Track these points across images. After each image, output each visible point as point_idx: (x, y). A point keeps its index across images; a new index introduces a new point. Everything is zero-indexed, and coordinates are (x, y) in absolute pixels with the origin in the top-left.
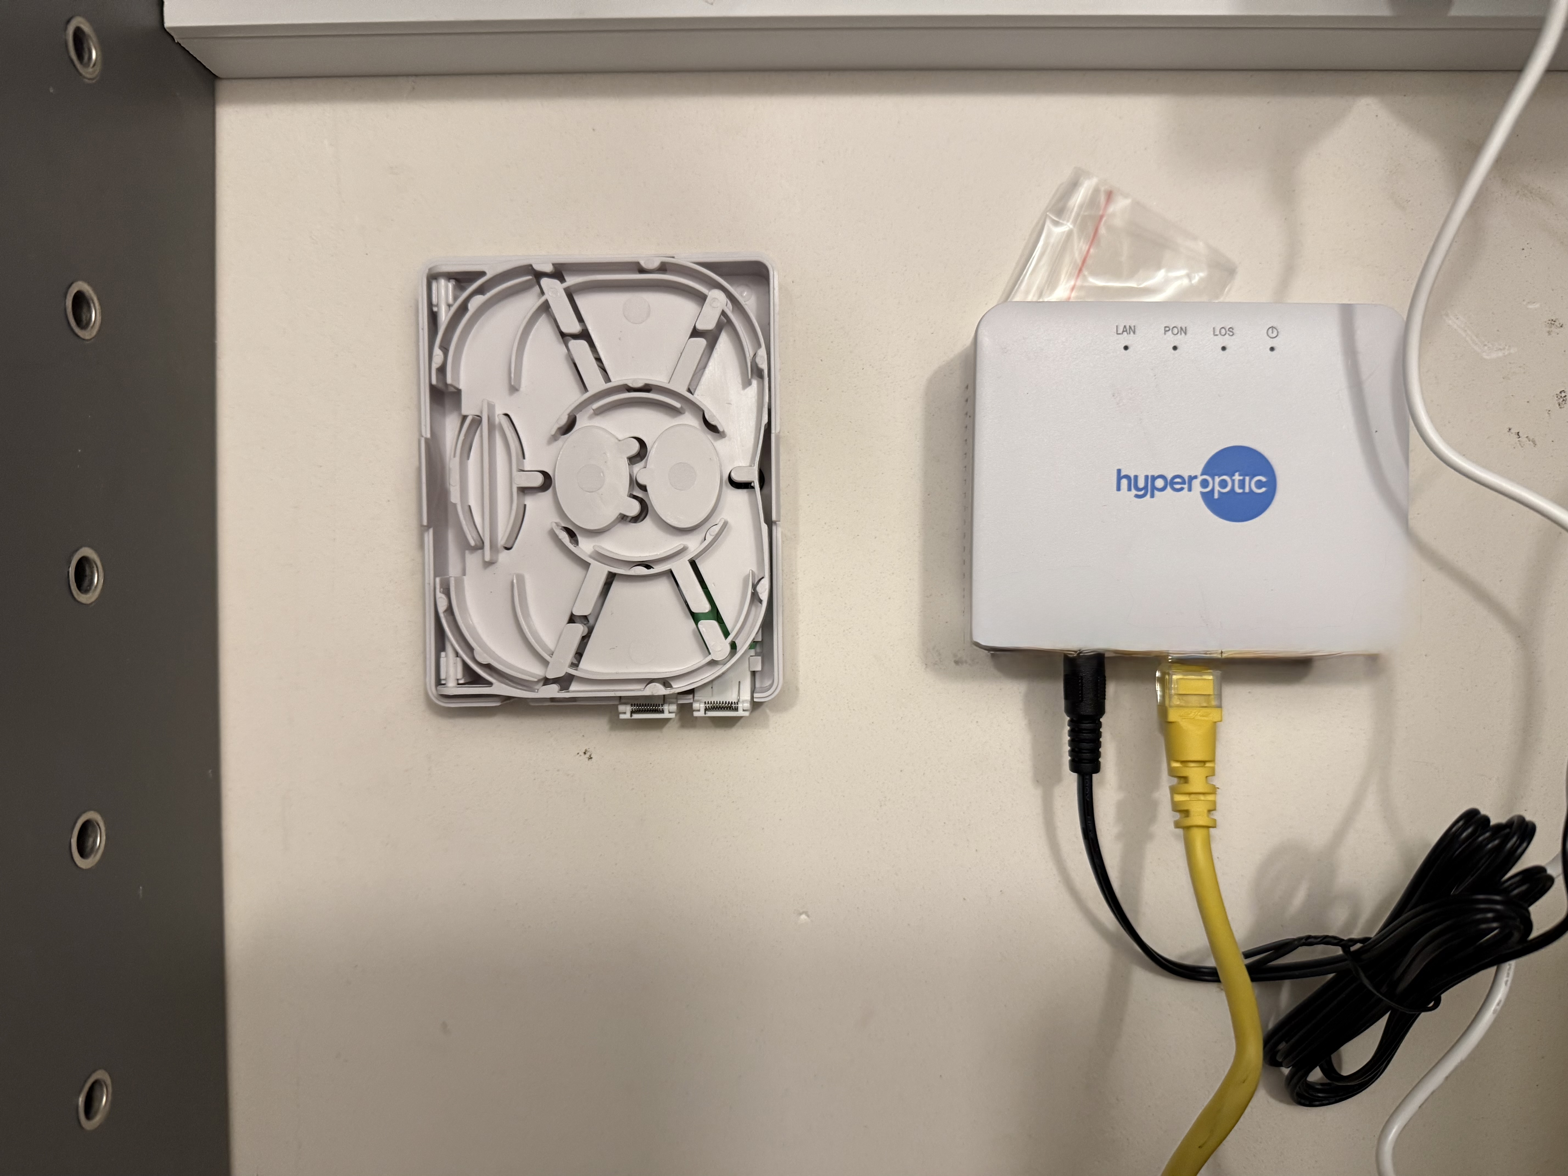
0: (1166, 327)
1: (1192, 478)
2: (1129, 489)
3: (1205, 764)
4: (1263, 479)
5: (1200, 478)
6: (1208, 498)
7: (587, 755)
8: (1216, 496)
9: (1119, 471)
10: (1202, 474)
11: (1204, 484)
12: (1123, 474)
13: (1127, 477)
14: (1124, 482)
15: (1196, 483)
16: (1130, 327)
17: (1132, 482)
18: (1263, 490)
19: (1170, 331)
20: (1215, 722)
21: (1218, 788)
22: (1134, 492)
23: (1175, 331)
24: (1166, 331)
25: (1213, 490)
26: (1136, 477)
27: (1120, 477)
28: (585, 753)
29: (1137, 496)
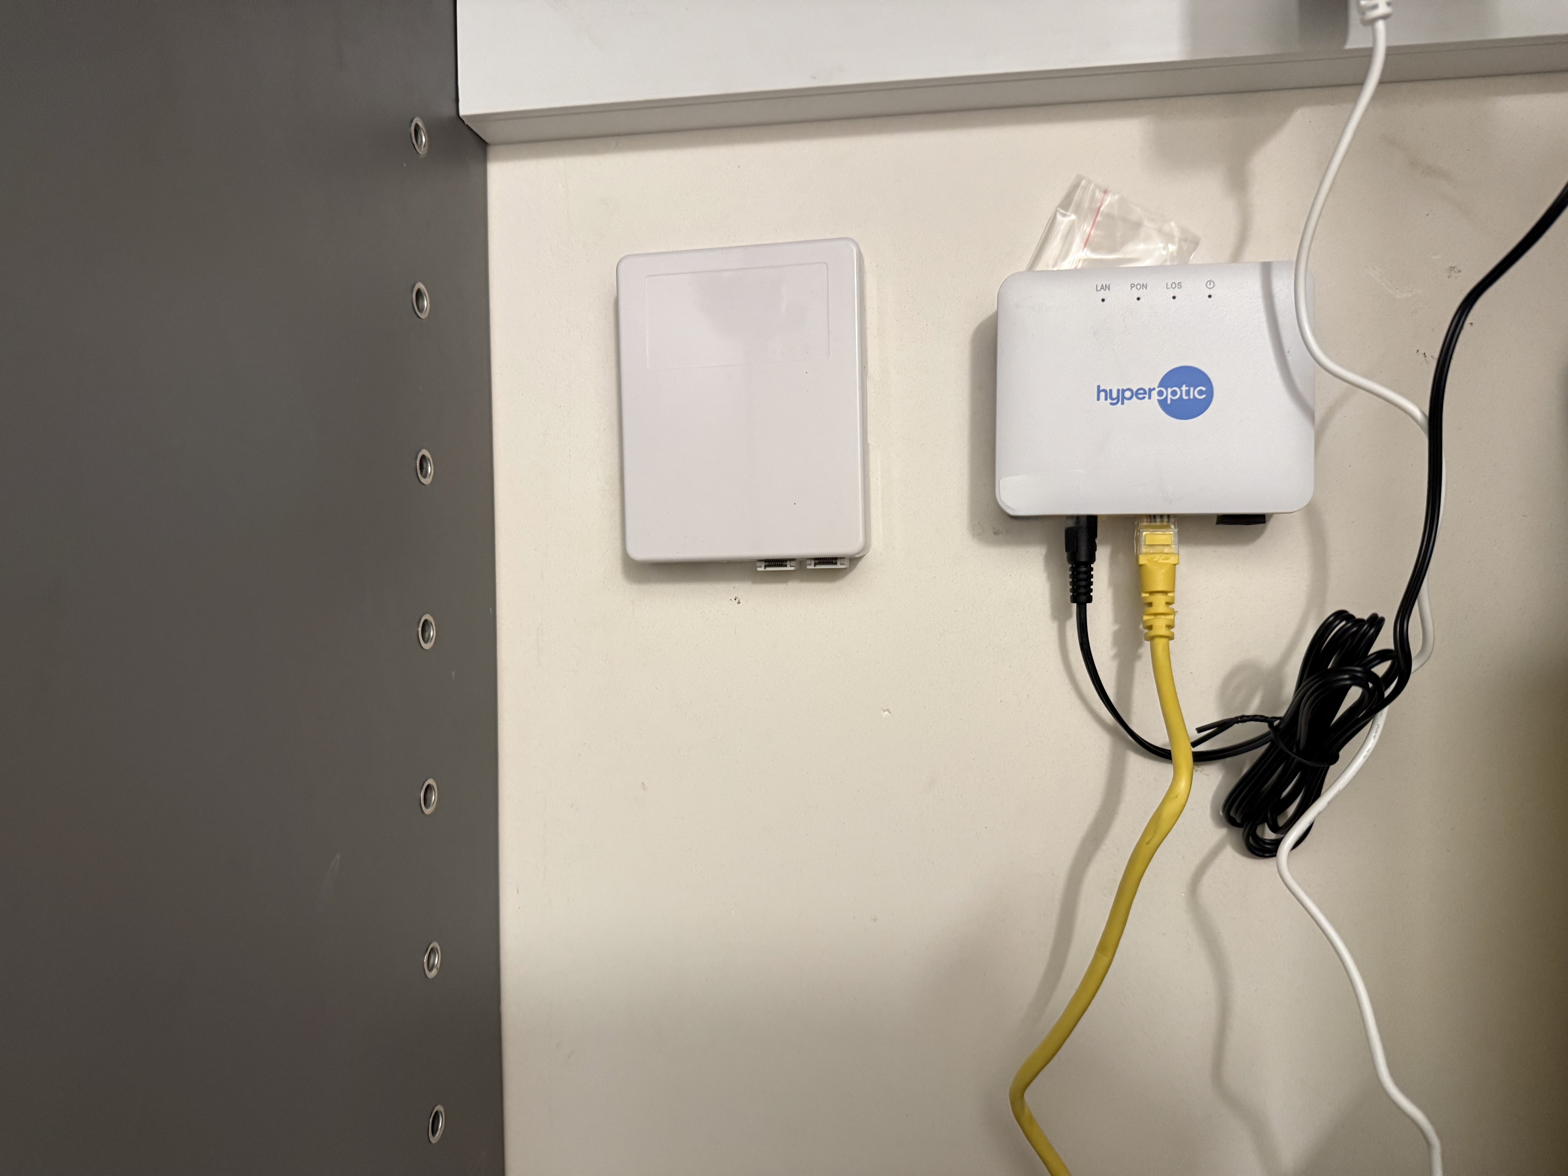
0: (1131, 285)
1: (1151, 390)
2: (1106, 399)
3: (1167, 594)
4: (1204, 389)
5: (1157, 389)
6: (1163, 403)
7: (737, 601)
8: (1169, 402)
9: (1099, 387)
10: (1158, 387)
11: (1160, 393)
12: (1101, 389)
13: (1104, 391)
14: (1102, 394)
15: (1154, 394)
16: (1106, 285)
17: (1108, 394)
18: (1204, 396)
19: (1135, 287)
20: (1175, 565)
21: (1177, 612)
22: (1109, 401)
23: (1139, 287)
24: (1132, 287)
25: (1167, 397)
26: (1111, 391)
27: (1099, 391)
28: (735, 600)
29: (1111, 404)
